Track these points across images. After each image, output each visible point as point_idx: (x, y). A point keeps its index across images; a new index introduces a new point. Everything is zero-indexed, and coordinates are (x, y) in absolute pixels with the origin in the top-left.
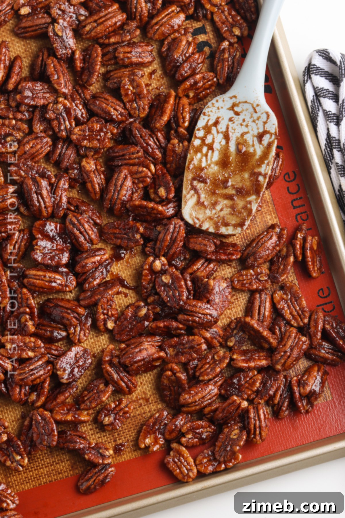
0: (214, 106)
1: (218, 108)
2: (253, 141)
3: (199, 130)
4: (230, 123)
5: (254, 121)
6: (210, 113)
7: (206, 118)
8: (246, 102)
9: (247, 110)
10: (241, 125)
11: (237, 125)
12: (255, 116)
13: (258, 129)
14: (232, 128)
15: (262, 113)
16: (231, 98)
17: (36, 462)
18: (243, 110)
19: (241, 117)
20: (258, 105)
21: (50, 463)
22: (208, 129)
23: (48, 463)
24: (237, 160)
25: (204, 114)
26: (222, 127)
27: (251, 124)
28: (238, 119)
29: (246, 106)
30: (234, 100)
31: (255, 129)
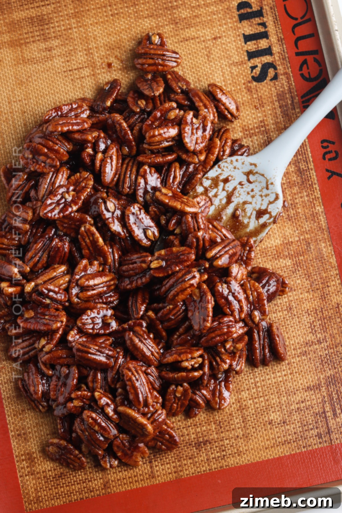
0: (232, 164)
1: (235, 168)
2: (251, 214)
3: (207, 178)
4: (239, 187)
5: (261, 196)
6: (225, 169)
7: (219, 171)
8: (263, 175)
9: (260, 182)
10: (248, 193)
11: (244, 192)
12: (265, 192)
13: (262, 204)
14: (239, 191)
15: (272, 193)
16: (251, 164)
17: (68, 478)
18: (256, 181)
19: (252, 186)
20: (272, 184)
21: (82, 480)
22: (215, 182)
23: (80, 480)
24: (228, 223)
25: (219, 167)
26: (230, 186)
27: (258, 197)
28: (248, 187)
29: (261, 178)
30: (253, 167)
31: (259, 204)
